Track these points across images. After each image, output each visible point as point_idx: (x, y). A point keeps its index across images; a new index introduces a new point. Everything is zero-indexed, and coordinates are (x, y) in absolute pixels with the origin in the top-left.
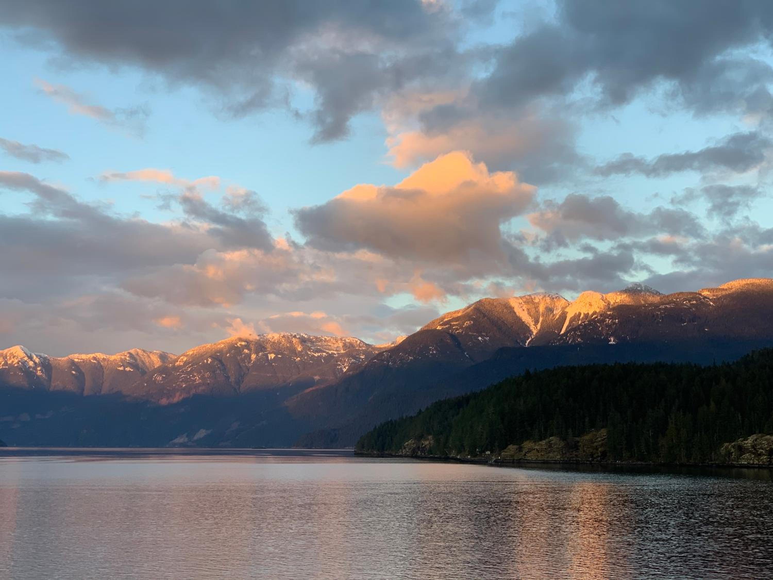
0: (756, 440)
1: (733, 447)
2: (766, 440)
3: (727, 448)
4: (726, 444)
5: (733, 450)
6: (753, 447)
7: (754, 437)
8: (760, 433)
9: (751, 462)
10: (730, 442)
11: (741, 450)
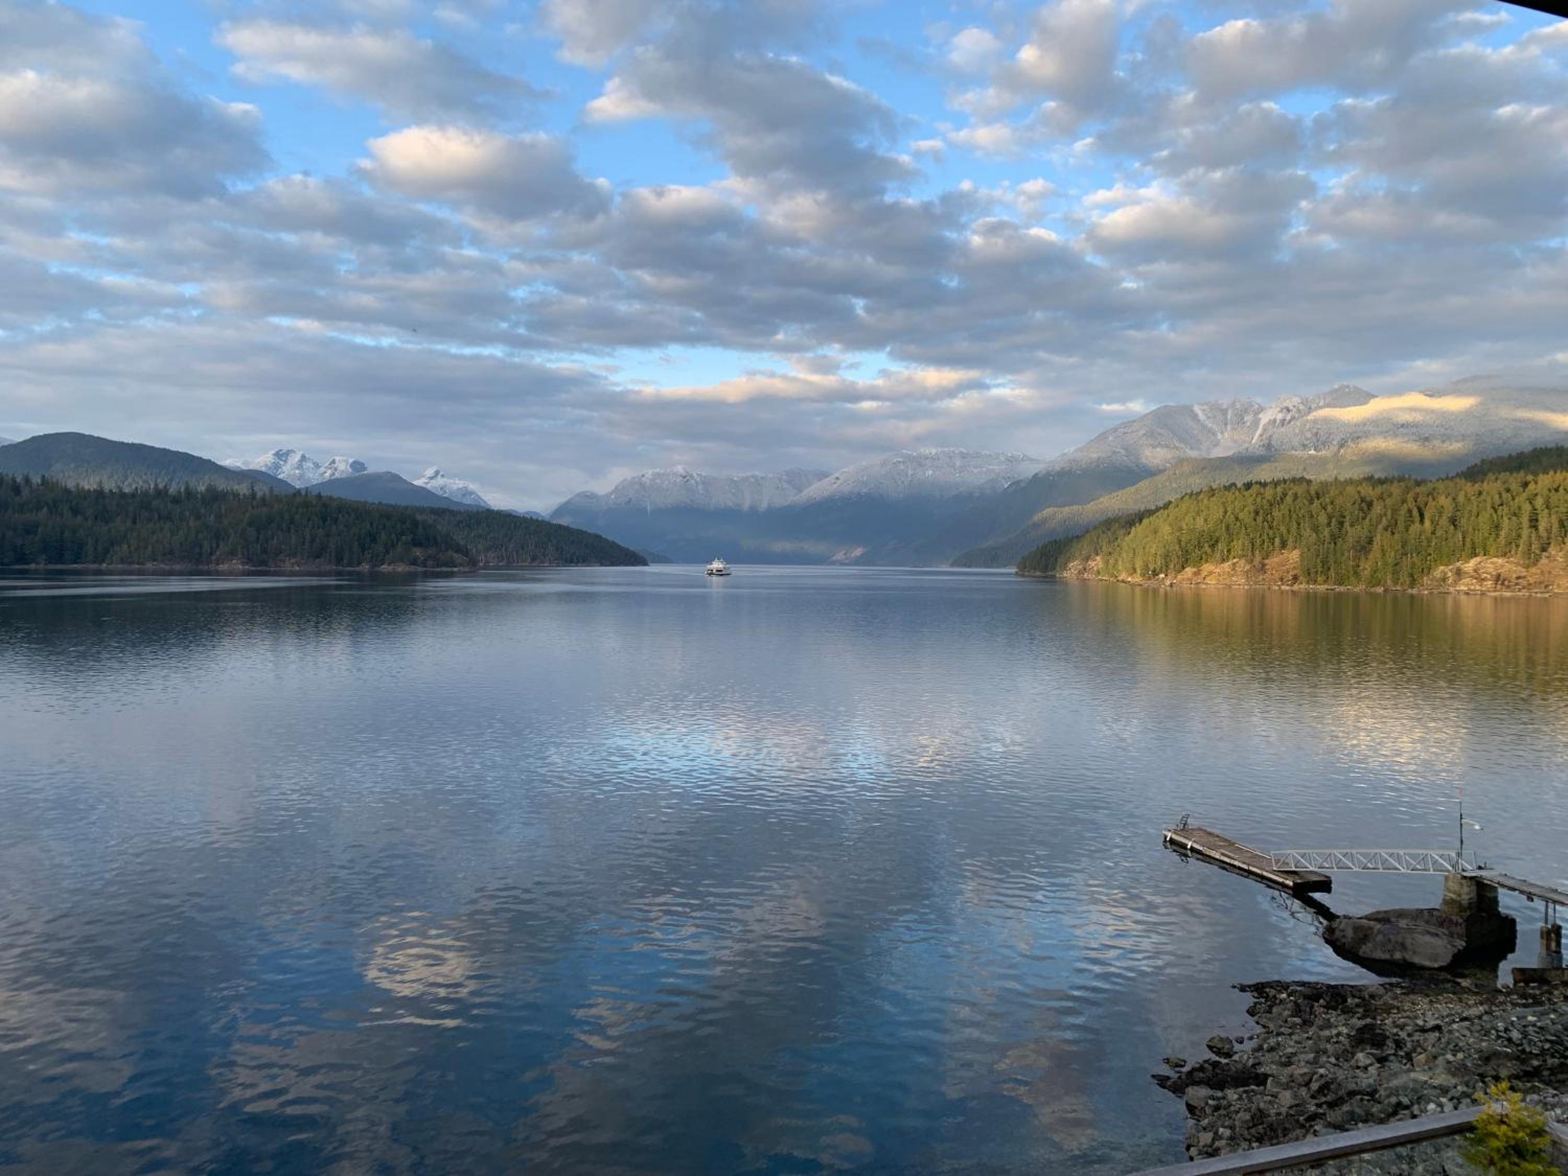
0: (1480, 563)
1: (1451, 571)
2: (1492, 563)
3: (1443, 572)
4: (1442, 568)
5: (1450, 574)
6: (1475, 571)
7: (1478, 559)
8: (1485, 555)
9: (1472, 587)
10: (1447, 565)
11: (1459, 573)
